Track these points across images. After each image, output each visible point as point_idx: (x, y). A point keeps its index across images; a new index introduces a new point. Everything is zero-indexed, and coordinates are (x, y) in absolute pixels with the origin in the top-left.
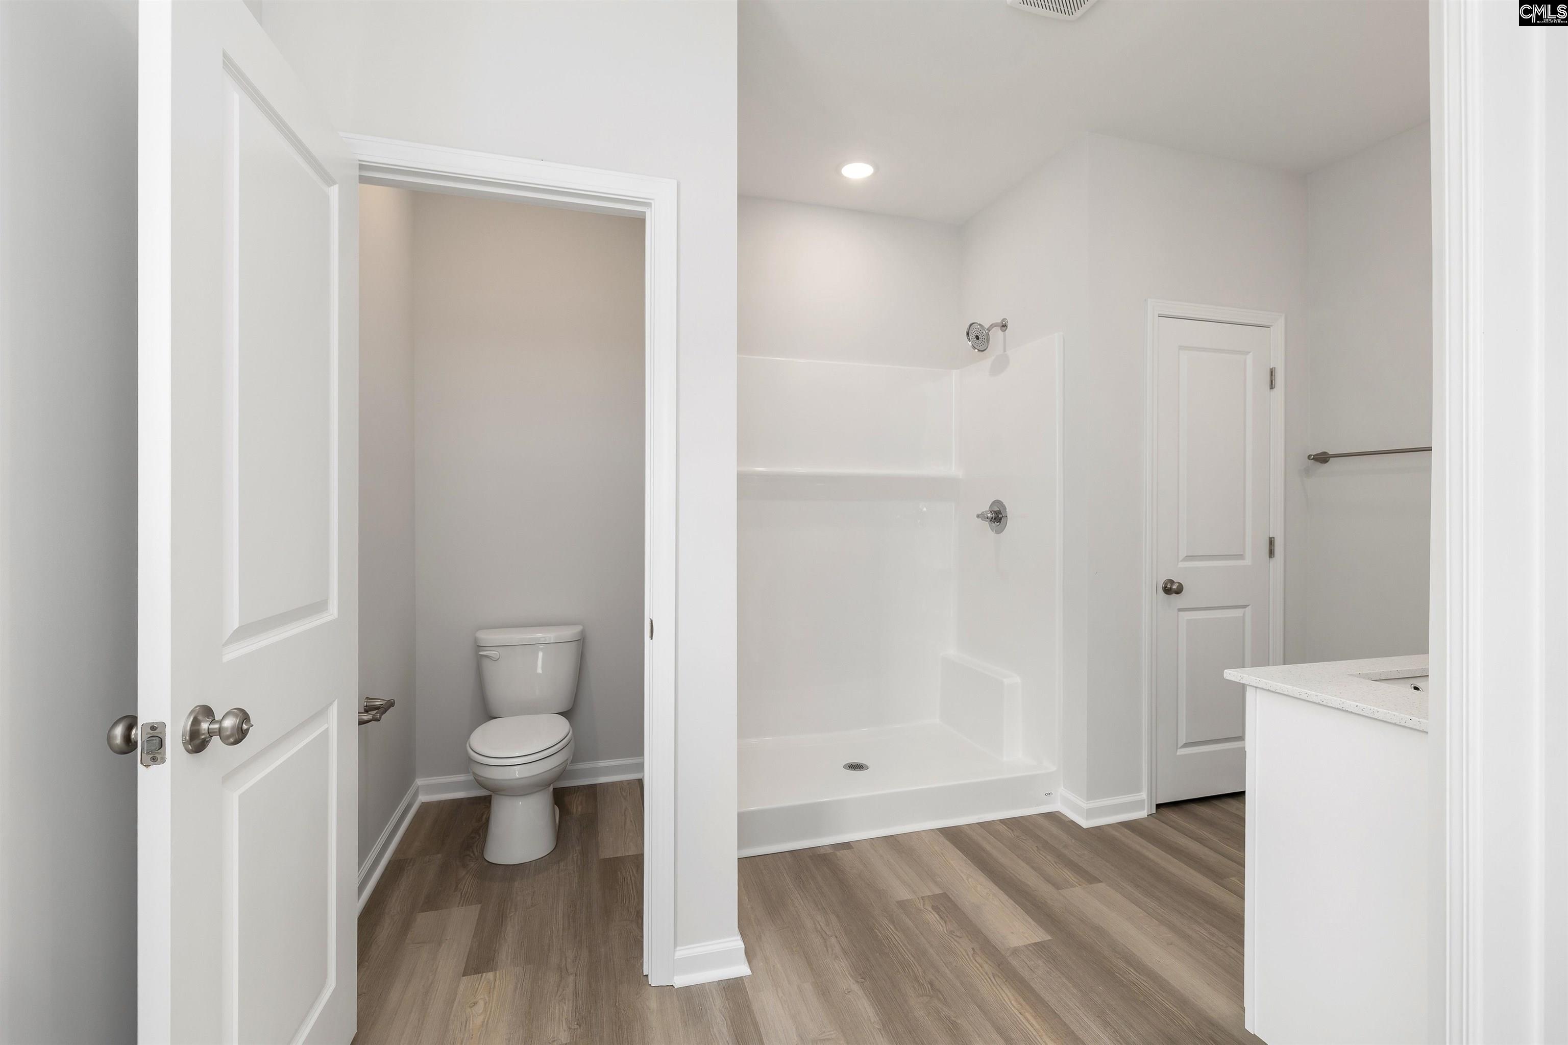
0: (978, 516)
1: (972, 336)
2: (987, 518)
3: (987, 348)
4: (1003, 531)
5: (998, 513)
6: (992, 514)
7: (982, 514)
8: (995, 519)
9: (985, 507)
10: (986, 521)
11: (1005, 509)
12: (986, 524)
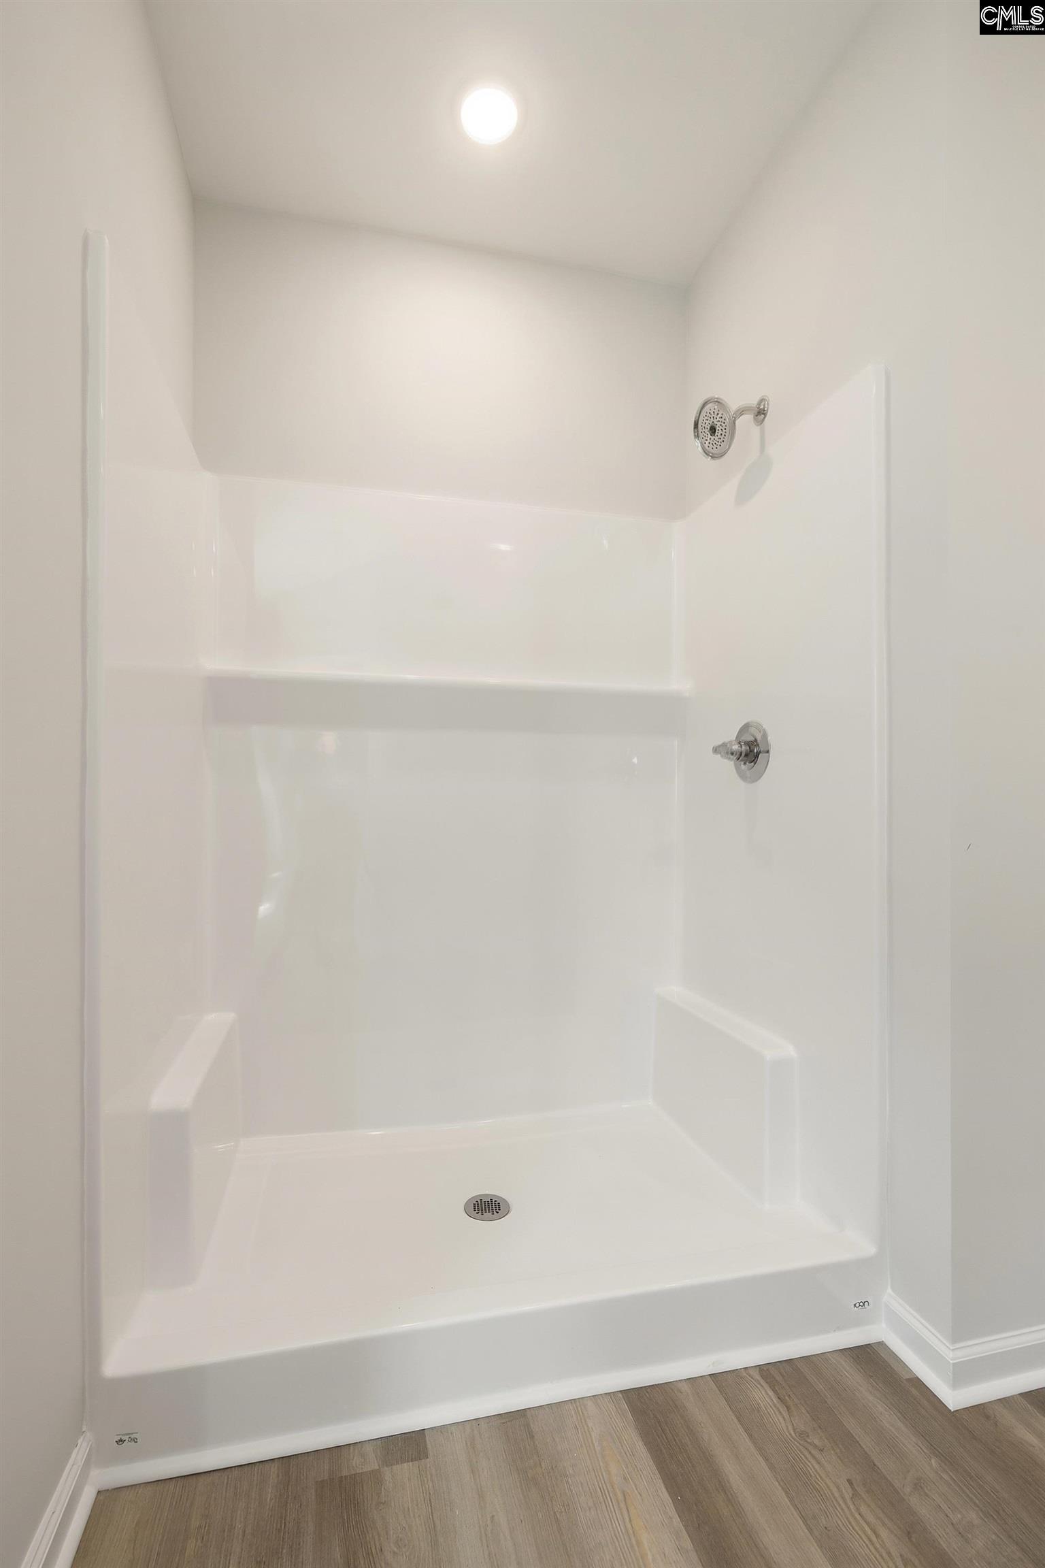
0: (716, 750)
1: (704, 427)
2: (732, 754)
3: (729, 448)
4: (760, 778)
5: (752, 744)
6: (741, 747)
7: (724, 745)
8: (746, 755)
9: (729, 735)
10: (729, 759)
11: (765, 736)
12: (729, 765)
